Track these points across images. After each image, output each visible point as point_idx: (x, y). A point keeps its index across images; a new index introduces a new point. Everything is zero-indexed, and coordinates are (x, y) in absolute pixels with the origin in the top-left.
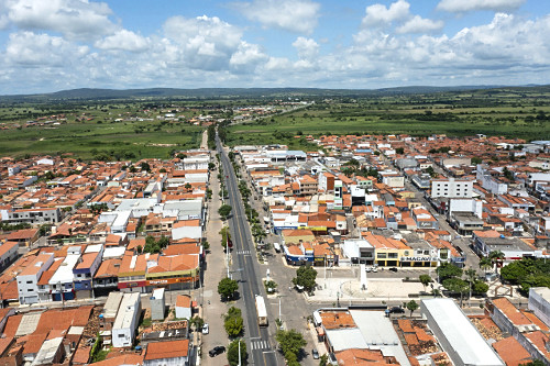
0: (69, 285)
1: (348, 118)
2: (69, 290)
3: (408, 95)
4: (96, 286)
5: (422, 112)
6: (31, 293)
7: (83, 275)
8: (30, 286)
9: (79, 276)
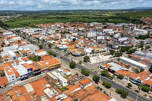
0: (26, 75)
1: (38, 19)
2: (27, 76)
3: (47, 12)
4: (35, 73)
5: (56, 17)
6: (14, 80)
7: (30, 71)
8: (13, 78)
9: (29, 71)
